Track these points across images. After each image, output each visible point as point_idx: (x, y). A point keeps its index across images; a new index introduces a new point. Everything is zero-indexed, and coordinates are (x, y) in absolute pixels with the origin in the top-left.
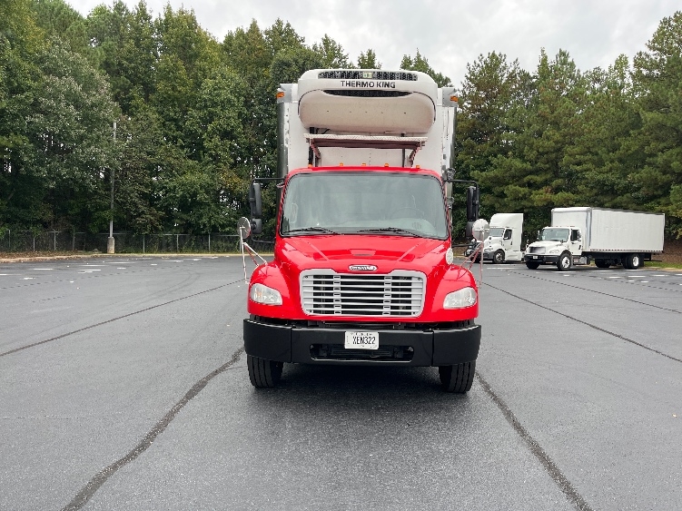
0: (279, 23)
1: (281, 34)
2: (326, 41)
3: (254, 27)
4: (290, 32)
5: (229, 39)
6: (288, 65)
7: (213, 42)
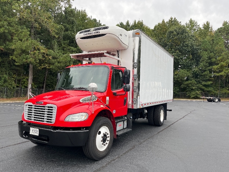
0: (172, 19)
1: (172, 22)
2: (191, 21)
3: (163, 21)
4: (175, 20)
5: (155, 27)
6: (172, 32)
7: (149, 29)
